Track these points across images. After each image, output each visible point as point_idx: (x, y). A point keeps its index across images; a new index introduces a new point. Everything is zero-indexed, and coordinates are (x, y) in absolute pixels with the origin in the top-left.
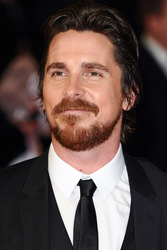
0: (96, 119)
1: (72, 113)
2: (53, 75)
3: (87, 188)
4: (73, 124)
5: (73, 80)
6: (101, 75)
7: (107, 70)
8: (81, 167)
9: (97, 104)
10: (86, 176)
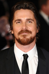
0: (31, 35)
1: (24, 34)
2: (17, 23)
3: (26, 57)
4: (25, 37)
5: (24, 24)
6: (32, 22)
7: (33, 21)
8: (24, 50)
9: (31, 31)
10: (25, 53)
